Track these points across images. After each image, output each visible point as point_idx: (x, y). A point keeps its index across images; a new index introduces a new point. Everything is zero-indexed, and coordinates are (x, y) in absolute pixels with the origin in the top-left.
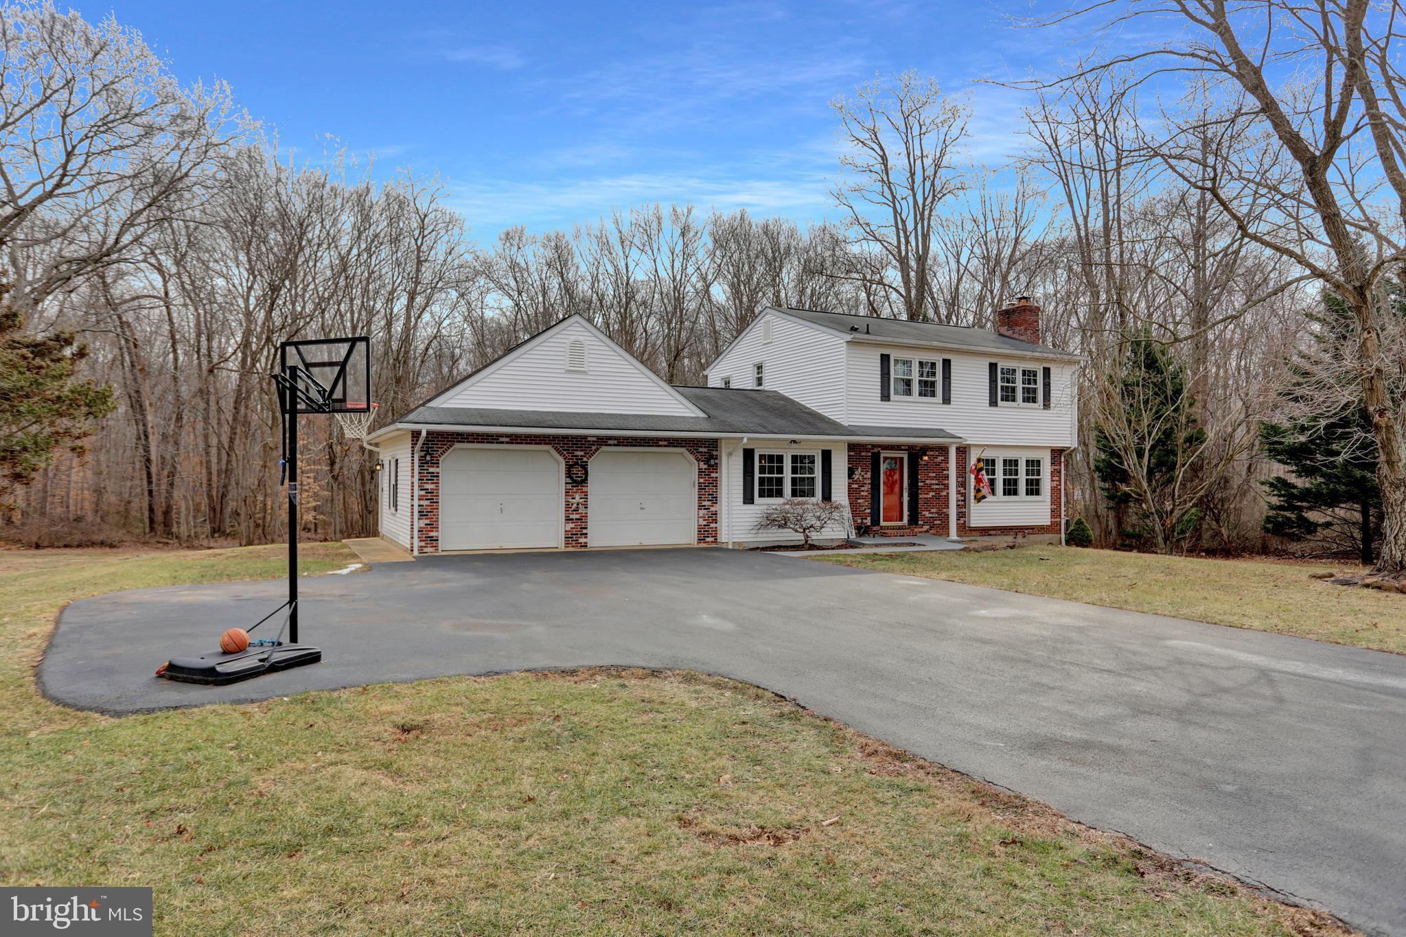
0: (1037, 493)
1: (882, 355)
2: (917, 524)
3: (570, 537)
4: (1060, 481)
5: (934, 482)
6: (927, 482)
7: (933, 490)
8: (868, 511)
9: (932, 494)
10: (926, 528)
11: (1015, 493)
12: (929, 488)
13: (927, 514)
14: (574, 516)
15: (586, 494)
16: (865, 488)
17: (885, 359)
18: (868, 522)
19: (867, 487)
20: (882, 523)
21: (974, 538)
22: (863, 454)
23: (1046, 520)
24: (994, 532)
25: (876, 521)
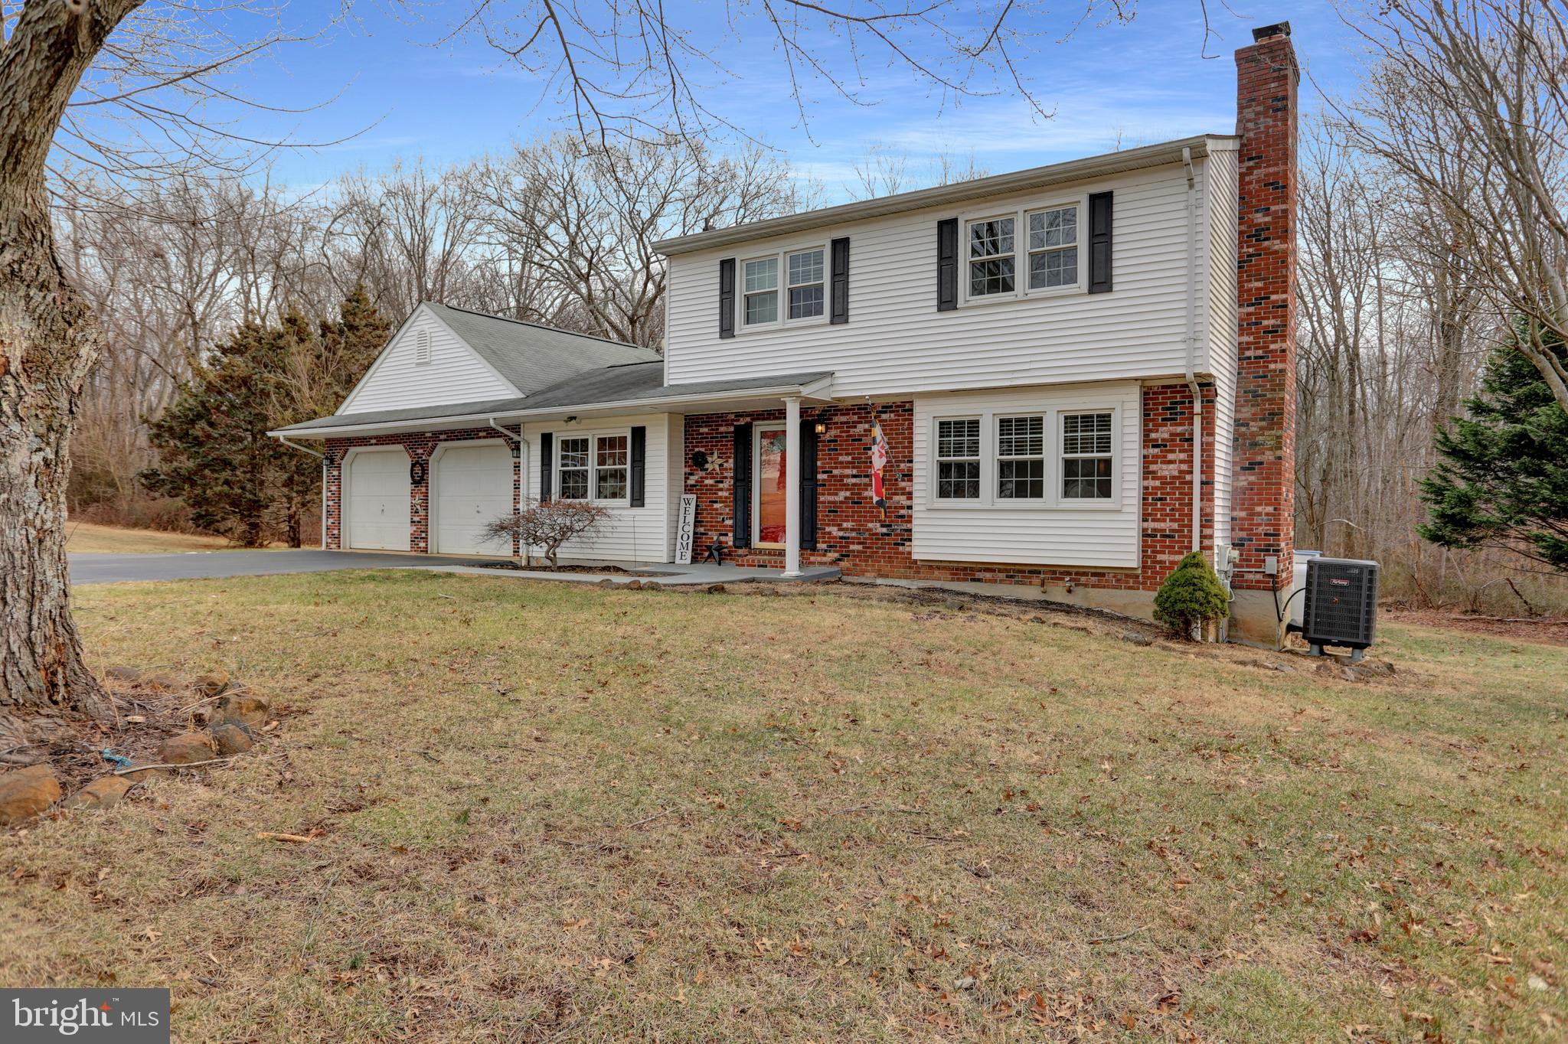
0: (1105, 491)
1: (723, 263)
2: (814, 549)
3: (414, 539)
4: (1190, 462)
5: (848, 472)
6: (836, 472)
7: (846, 487)
8: (729, 522)
9: (843, 495)
10: (833, 555)
11: (1037, 491)
12: (839, 483)
13: (834, 530)
14: (416, 519)
15: (426, 495)
16: (726, 485)
17: (727, 266)
18: (729, 540)
19: (728, 484)
20: (756, 542)
21: (938, 584)
22: (722, 429)
23: (1129, 557)
24: (988, 575)
25: (743, 540)
